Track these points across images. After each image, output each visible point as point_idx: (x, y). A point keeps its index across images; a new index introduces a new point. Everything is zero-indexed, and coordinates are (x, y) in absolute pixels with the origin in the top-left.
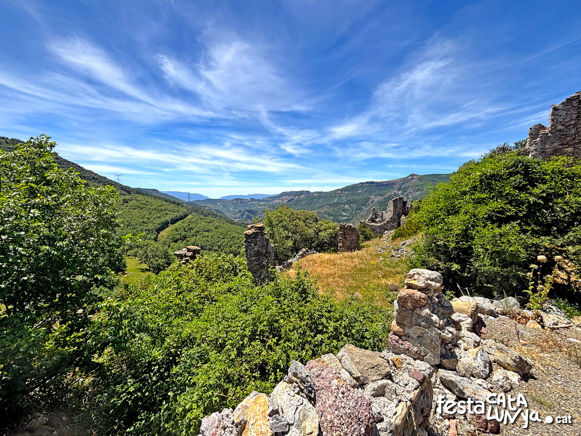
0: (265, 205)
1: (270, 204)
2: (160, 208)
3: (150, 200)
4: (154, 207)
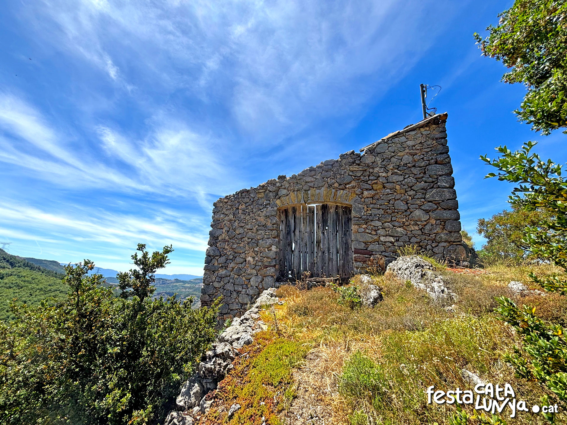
0: (190, 288)
1: (197, 286)
2: (49, 288)
3: (39, 277)
4: (40, 286)
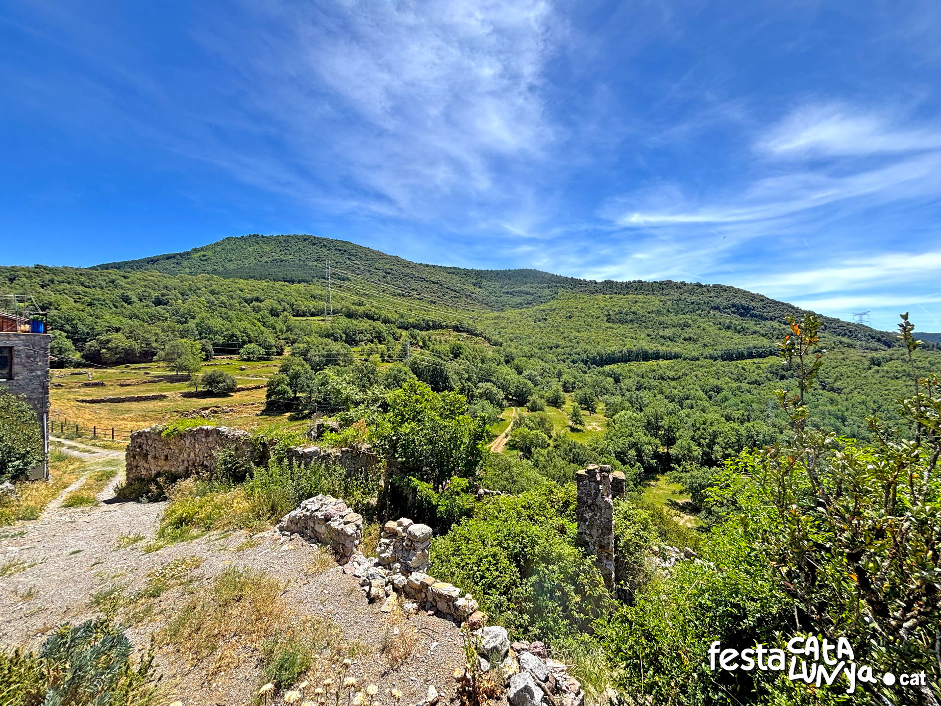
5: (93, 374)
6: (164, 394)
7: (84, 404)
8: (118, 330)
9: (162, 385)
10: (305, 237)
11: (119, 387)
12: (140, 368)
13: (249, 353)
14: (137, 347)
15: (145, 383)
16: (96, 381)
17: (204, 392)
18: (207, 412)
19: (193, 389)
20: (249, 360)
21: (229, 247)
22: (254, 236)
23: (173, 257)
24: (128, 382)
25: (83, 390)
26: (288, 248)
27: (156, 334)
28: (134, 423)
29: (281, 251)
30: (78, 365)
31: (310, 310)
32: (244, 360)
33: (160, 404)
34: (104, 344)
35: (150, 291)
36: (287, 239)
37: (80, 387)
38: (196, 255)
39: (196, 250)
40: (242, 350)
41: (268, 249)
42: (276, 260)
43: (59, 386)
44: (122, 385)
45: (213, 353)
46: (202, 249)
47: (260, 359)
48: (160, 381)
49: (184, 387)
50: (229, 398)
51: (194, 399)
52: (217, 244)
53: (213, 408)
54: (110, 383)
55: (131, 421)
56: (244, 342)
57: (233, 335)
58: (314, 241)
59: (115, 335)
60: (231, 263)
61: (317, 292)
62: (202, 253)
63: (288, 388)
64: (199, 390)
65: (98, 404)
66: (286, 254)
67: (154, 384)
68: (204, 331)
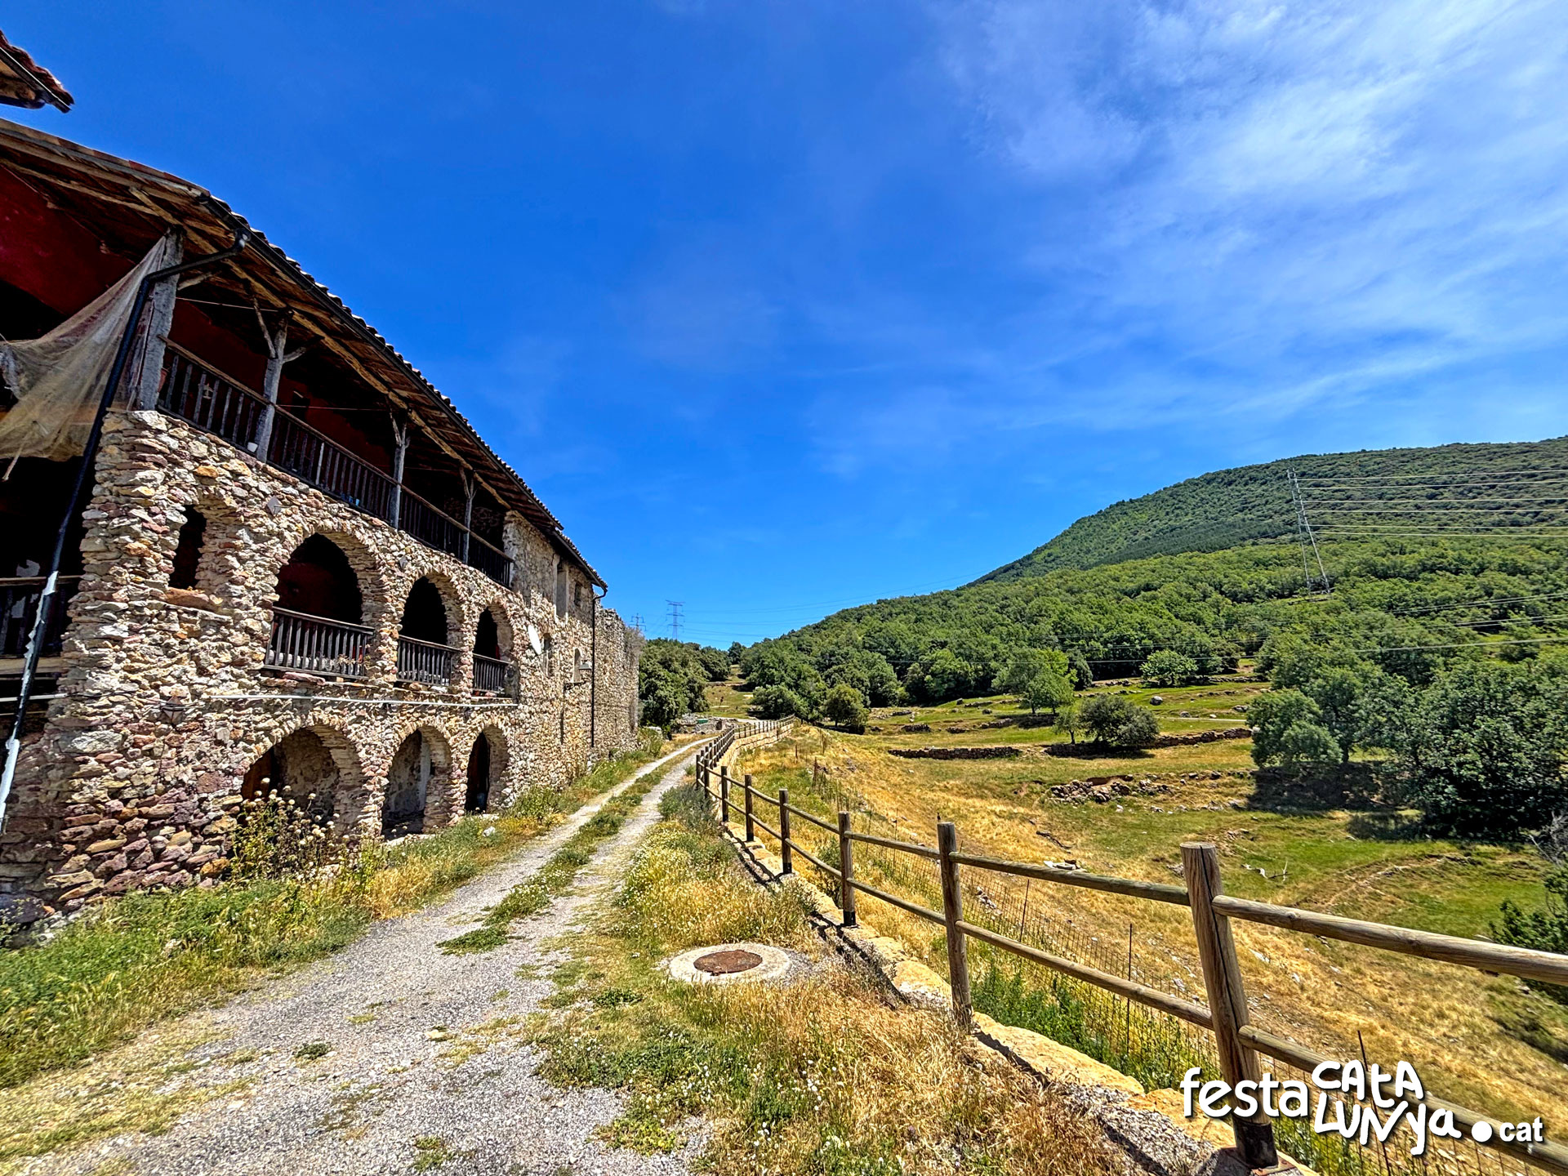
5: (917, 714)
6: (1015, 746)
7: (896, 758)
8: (943, 645)
9: (1012, 731)
10: (1208, 477)
11: (949, 734)
12: (977, 705)
13: (1162, 671)
14: (970, 668)
15: (984, 727)
16: (919, 724)
17: (1089, 744)
18: (1105, 789)
19: (1065, 739)
20: (1163, 684)
21: (1082, 533)
22: (1117, 505)
23: (1012, 567)
24: (960, 726)
25: (903, 736)
26: (1180, 505)
27: (994, 647)
28: (963, 800)
29: (1167, 514)
30: (903, 702)
31: (1262, 589)
32: (1154, 685)
33: (1009, 765)
34: (926, 668)
35: (986, 605)
36: (1175, 492)
37: (900, 733)
38: (1038, 558)
39: (1038, 551)
40: (1145, 667)
41: (1145, 517)
42: (1161, 530)
43: (876, 730)
44: (953, 732)
45: (1090, 674)
46: (1045, 547)
47: (1188, 682)
48: (1007, 724)
49: (1050, 736)
50: (1146, 761)
51: (1071, 760)
52: (1065, 534)
53: (1118, 781)
54: (936, 728)
55: (959, 794)
56: (1147, 651)
57: (1121, 639)
58: (1228, 479)
59: (939, 652)
60: (1089, 556)
61: (1267, 553)
62: (1047, 552)
63: (1323, 732)
64: (1079, 739)
65: (915, 760)
66: (1177, 515)
67: (999, 731)
68: (1067, 636)
